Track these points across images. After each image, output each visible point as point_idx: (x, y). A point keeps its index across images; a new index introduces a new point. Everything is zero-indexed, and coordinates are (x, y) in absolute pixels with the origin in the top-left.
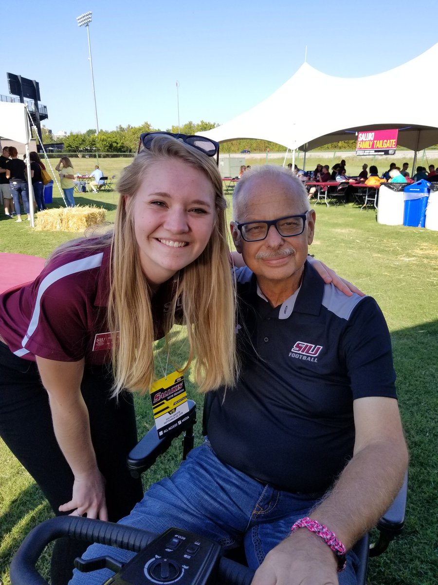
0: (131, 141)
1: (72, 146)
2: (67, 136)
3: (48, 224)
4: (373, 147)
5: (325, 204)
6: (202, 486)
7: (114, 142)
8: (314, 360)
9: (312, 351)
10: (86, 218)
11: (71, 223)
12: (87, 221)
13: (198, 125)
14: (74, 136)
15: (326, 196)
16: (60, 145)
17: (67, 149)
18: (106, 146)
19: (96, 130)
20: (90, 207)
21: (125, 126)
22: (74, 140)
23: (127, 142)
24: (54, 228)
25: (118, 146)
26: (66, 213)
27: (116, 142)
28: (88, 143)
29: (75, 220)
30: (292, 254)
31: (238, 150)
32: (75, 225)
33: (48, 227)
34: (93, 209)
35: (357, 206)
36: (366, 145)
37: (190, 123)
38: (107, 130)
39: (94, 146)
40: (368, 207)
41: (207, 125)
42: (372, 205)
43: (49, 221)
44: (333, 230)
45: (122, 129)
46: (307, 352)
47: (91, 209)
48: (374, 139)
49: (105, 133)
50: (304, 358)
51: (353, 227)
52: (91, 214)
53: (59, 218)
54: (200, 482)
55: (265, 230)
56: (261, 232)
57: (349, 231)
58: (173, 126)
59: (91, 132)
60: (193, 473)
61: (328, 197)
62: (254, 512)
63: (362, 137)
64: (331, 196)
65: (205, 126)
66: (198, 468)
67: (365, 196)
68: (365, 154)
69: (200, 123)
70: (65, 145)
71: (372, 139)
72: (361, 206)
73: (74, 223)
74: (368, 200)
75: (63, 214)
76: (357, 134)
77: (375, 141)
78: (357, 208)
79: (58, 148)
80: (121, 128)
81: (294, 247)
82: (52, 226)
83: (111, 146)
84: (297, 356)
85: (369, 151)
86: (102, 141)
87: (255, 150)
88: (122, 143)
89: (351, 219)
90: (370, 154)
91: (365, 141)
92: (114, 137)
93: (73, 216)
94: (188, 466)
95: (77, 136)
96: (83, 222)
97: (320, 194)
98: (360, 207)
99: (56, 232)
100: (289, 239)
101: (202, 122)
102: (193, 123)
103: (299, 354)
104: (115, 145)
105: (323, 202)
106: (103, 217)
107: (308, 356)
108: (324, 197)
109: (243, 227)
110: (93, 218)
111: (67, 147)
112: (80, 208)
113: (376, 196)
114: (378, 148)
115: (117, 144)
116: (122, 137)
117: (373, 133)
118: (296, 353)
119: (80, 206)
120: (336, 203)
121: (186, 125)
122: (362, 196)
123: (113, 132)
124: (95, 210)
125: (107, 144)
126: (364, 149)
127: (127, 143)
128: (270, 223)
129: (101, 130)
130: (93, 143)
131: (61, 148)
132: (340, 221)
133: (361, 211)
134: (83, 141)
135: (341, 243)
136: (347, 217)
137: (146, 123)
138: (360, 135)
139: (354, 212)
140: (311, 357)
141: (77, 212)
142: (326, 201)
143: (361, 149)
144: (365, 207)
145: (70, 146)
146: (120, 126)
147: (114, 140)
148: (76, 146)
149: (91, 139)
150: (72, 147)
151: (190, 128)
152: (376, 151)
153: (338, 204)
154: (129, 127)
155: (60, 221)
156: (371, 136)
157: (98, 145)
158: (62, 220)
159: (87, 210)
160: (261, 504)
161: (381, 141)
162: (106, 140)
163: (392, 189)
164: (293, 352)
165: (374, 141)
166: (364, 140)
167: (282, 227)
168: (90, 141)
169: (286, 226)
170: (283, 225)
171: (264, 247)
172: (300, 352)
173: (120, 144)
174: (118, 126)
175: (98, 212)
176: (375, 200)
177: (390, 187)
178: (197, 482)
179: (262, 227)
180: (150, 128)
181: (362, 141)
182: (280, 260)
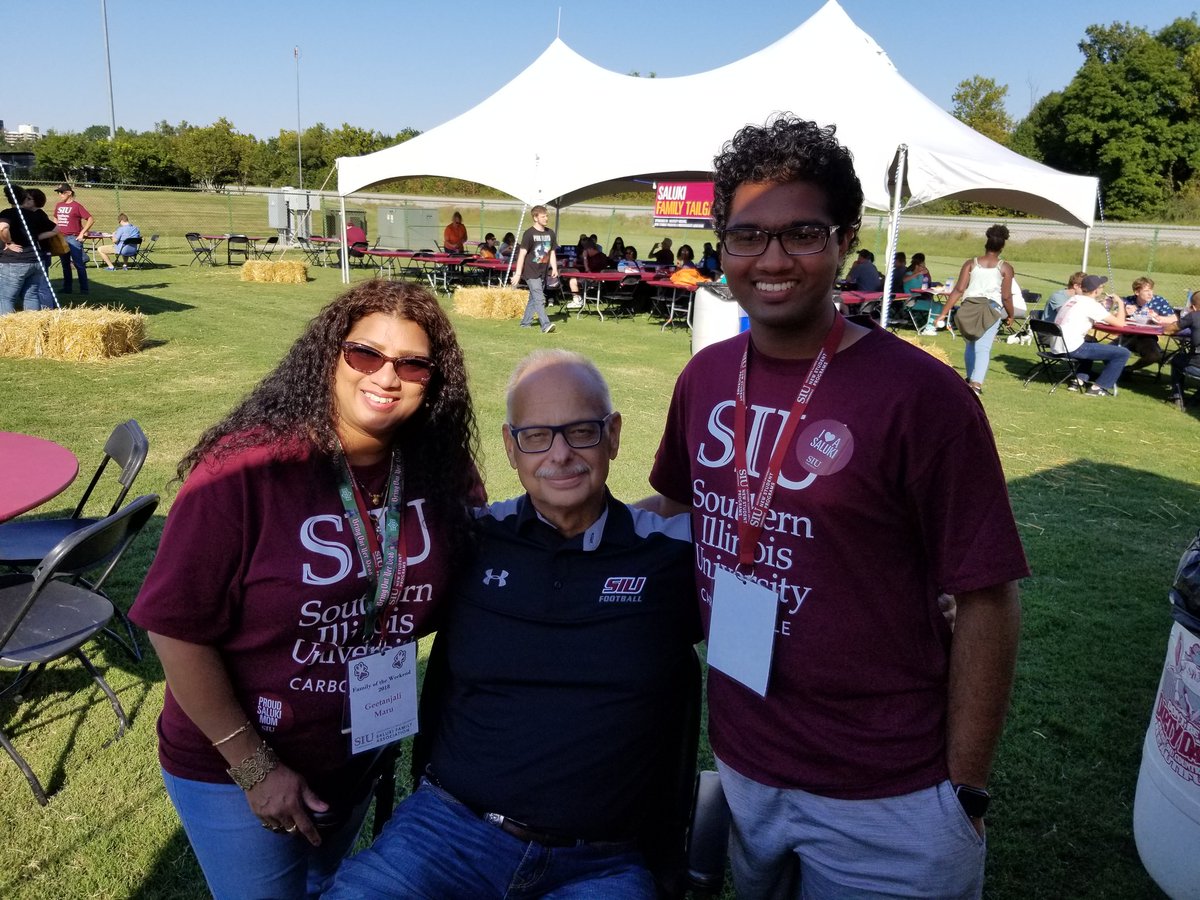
0: (190, 158)
1: (54, 161)
2: (40, 137)
3: (14, 343)
4: (684, 213)
5: (596, 313)
6: (429, 855)
7: (150, 158)
8: (637, 599)
9: (633, 587)
10: (102, 332)
11: (68, 344)
12: (104, 339)
13: (337, 133)
14: (58, 139)
15: (598, 299)
16: (23, 157)
17: (42, 166)
18: (132, 167)
19: (109, 128)
20: (110, 309)
21: (175, 124)
22: (59, 148)
23: (181, 159)
24: (28, 352)
25: (161, 165)
26: (56, 320)
27: (154, 158)
28: (90, 156)
29: (78, 336)
30: (585, 472)
31: (422, 188)
32: (78, 348)
33: (15, 350)
34: (117, 314)
35: (657, 322)
36: (672, 209)
37: (320, 127)
38: (134, 130)
39: (105, 164)
40: (676, 323)
41: (355, 132)
42: (682, 320)
43: (17, 337)
44: (613, 369)
45: (168, 129)
46: (625, 590)
47: (112, 313)
48: (687, 198)
49: (132, 136)
50: (623, 599)
51: (649, 363)
52: (115, 325)
53: (41, 332)
54: (424, 847)
55: (549, 438)
56: (544, 441)
57: (642, 372)
58: (282, 131)
59: (97, 132)
60: (410, 837)
61: (603, 300)
62: (511, 887)
63: (665, 192)
64: (609, 300)
65: (352, 134)
66: (417, 827)
67: (670, 303)
68: (669, 225)
69: (341, 129)
70: (38, 158)
71: (683, 198)
72: (662, 320)
73: (75, 344)
74: (675, 311)
75: (51, 322)
76: (654, 187)
77: (688, 203)
78: (655, 324)
79: (20, 162)
80: (167, 126)
81: (588, 464)
82: (25, 347)
83: (144, 165)
84: (612, 599)
85: (676, 221)
86: (124, 154)
87: (457, 190)
88: (170, 161)
89: (645, 348)
90: (680, 225)
91: (670, 201)
92: (150, 147)
93: (74, 329)
94: (400, 825)
95: (66, 140)
96: (96, 341)
97: (588, 295)
98: (662, 323)
99: (35, 361)
100: (582, 452)
101: (345, 126)
102: (326, 127)
103: (615, 595)
104: (153, 163)
105: (593, 309)
106: (141, 331)
107: (628, 596)
108: (595, 302)
109: (519, 435)
110: (118, 332)
111: (42, 162)
112: (89, 310)
113: (690, 304)
114: (693, 215)
115: (159, 161)
116: (170, 147)
117: (685, 188)
118: (610, 595)
119: (88, 305)
120: (617, 312)
121: (310, 130)
122: (665, 303)
123: (146, 135)
124: (123, 316)
125: (136, 160)
126: (667, 215)
127: (181, 162)
128: (556, 430)
129: (121, 129)
130: (103, 156)
131: (28, 162)
132: (625, 351)
133: (663, 331)
134: (80, 150)
135: (627, 396)
136: (639, 342)
137: (224, 121)
138: (661, 188)
139: (650, 334)
140: (633, 596)
141: (83, 321)
142: (599, 308)
143: (662, 215)
144: (670, 324)
145: (48, 160)
146: (165, 122)
147: (151, 152)
148: (62, 162)
149: (97, 149)
150: (52, 163)
151: (320, 136)
152: (689, 221)
153: (621, 315)
154: (185, 125)
155: (43, 339)
156: (680, 192)
157: (113, 162)
158: (47, 337)
159: (105, 316)
160: (522, 873)
161: (699, 204)
162: (132, 153)
163: (719, 295)
164: (604, 595)
165: (685, 201)
166: (669, 198)
167: (572, 435)
168: (95, 153)
169: (578, 434)
170: (574, 432)
171: (547, 463)
172: (616, 592)
173: (165, 162)
174: (159, 121)
175: (129, 319)
176: (689, 311)
177: (714, 293)
178: (419, 849)
179: (544, 434)
180: (231, 130)
181: (665, 200)
182: (570, 480)
